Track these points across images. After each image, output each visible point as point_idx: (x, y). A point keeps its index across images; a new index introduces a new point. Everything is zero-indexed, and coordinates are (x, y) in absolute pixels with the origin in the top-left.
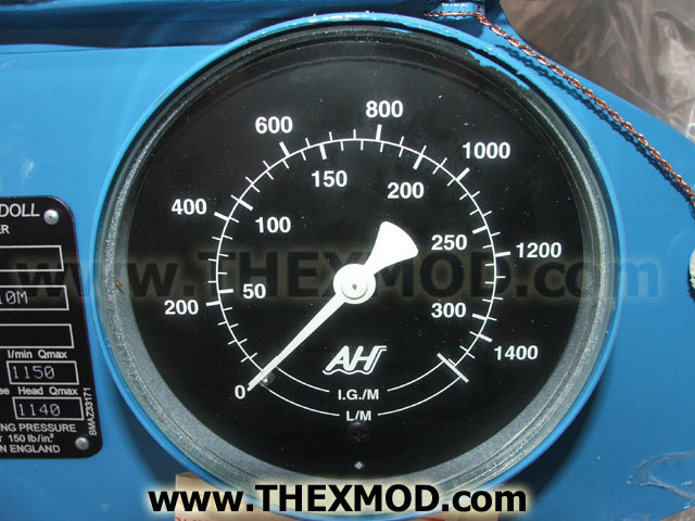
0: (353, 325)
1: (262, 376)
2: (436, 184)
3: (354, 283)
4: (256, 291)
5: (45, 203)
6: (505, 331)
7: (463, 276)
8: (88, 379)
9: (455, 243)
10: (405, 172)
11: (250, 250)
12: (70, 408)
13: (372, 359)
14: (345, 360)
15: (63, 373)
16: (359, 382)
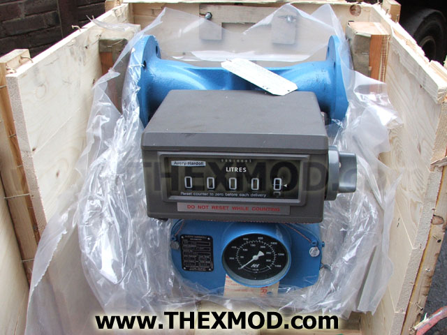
0: (255, 262)
1: (243, 267)
2: (267, 247)
3: (255, 258)
4: (242, 257)
5: (208, 237)
6: (276, 263)
7: (271, 257)
8: (212, 260)
9: (269, 253)
10: (263, 245)
11: (241, 253)
12: (209, 264)
13: (258, 266)
14: (254, 266)
15: (208, 260)
16: (256, 268)
